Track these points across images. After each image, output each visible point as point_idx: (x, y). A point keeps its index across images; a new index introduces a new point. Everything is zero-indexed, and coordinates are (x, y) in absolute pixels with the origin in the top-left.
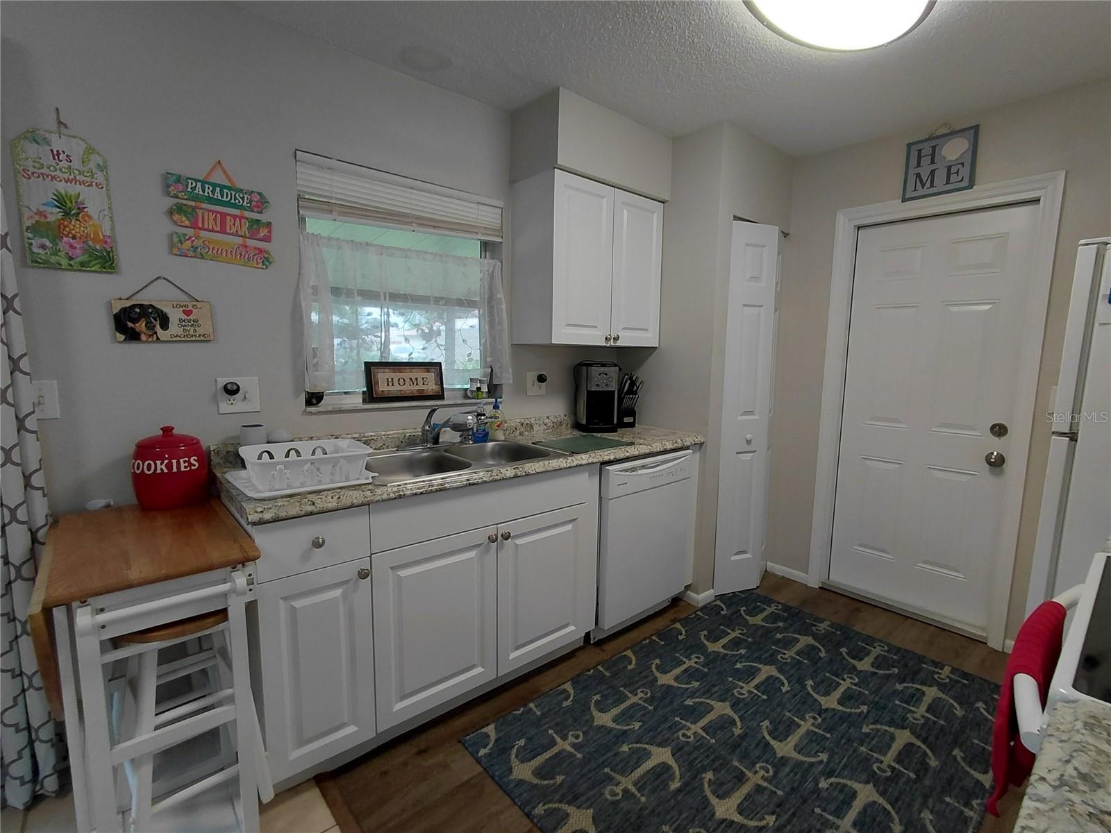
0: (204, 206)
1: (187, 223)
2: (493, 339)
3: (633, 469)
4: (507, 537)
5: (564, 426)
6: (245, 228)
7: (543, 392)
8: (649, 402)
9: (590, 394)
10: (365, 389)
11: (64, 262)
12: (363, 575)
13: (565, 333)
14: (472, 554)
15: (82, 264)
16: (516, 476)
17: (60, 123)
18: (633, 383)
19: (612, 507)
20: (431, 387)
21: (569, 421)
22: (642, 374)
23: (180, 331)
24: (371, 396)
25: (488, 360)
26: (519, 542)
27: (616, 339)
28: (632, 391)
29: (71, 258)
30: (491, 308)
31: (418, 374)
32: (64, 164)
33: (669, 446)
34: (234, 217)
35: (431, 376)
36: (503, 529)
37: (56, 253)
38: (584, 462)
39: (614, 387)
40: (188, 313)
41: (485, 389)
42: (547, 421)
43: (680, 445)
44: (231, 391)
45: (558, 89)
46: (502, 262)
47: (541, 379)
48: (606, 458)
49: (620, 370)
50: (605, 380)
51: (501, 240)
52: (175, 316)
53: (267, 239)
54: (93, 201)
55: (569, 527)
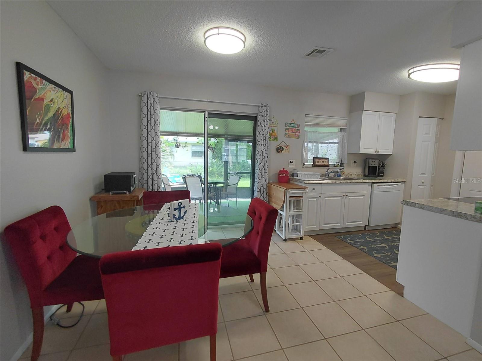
0: (290, 128)
1: (288, 131)
2: (342, 152)
3: (381, 185)
4: (347, 196)
5: (361, 176)
6: (296, 131)
7: (355, 166)
8: (388, 170)
9: (369, 167)
10: (313, 163)
11: (272, 140)
12: (320, 197)
13: (363, 150)
14: (340, 198)
15: (274, 140)
16: (350, 183)
17: (273, 117)
18: (383, 164)
19: (374, 194)
20: (327, 164)
21: (362, 174)
22: (386, 162)
23: (285, 151)
24: (314, 165)
25: (341, 157)
26: (350, 198)
27: (378, 152)
28: (382, 166)
29: (272, 139)
30: (342, 144)
31: (324, 160)
32: (273, 124)
33: (393, 181)
34: (294, 129)
35: (327, 161)
36: (347, 194)
37: (271, 139)
38: (367, 182)
39: (377, 165)
40: (286, 148)
41: (340, 164)
42: (356, 174)
43: (397, 181)
44: (291, 162)
45: (365, 92)
46: (346, 133)
47: (355, 162)
48: (373, 182)
49: (379, 160)
50: (375, 163)
51: (346, 128)
52: (284, 148)
53: (299, 133)
54: (276, 129)
55: (362, 197)
